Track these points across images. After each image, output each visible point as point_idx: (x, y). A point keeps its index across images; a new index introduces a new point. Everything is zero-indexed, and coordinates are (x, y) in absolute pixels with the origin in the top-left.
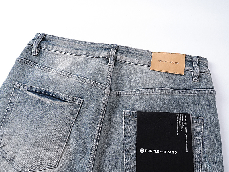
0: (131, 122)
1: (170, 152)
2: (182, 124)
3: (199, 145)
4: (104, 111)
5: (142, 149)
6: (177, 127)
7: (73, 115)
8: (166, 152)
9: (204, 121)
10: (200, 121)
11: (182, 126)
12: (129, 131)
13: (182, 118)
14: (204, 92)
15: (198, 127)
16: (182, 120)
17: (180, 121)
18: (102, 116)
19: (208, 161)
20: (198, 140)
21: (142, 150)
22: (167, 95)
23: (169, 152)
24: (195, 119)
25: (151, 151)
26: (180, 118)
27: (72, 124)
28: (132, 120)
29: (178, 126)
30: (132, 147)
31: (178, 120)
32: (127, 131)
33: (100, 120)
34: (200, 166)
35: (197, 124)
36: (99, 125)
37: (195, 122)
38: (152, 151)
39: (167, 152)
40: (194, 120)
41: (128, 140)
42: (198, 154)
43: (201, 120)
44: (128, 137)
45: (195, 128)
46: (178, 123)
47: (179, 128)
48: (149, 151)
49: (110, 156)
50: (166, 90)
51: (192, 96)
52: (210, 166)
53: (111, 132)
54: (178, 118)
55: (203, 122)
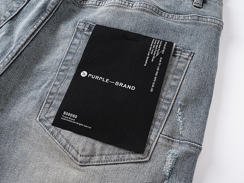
0: (84, 36)
1: (125, 86)
2: (156, 52)
3: (174, 87)
4: (51, 13)
5: (85, 72)
6: (148, 55)
7: (11, 12)
8: (119, 84)
9: (193, 56)
10: (186, 55)
11: (156, 54)
12: (75, 47)
13: (159, 44)
14: (206, 19)
15: (181, 62)
16: (158, 47)
17: (155, 47)
18: (46, 18)
19: (181, 113)
20: (175, 80)
21: (84, 74)
22: (147, 12)
23: (123, 86)
24: (179, 50)
25: (97, 77)
26: (156, 43)
27: (4, 21)
28: (86, 34)
29: (150, 53)
30: (72, 67)
31: (153, 46)
32: (72, 47)
33: (40, 21)
34: (166, 117)
35: (181, 59)
36: (35, 27)
37: (179, 55)
38: (99, 79)
39: (121, 84)
40: (178, 52)
41: (69, 57)
42: (168, 100)
43: (188, 54)
44: (71, 53)
45: (175, 63)
46: (152, 49)
47: (151, 56)
48: (93, 77)
49: (38, 74)
50: (148, 6)
51: (185, 23)
52: (181, 121)
53: (51, 44)
54: (154, 43)
55: (190, 58)
